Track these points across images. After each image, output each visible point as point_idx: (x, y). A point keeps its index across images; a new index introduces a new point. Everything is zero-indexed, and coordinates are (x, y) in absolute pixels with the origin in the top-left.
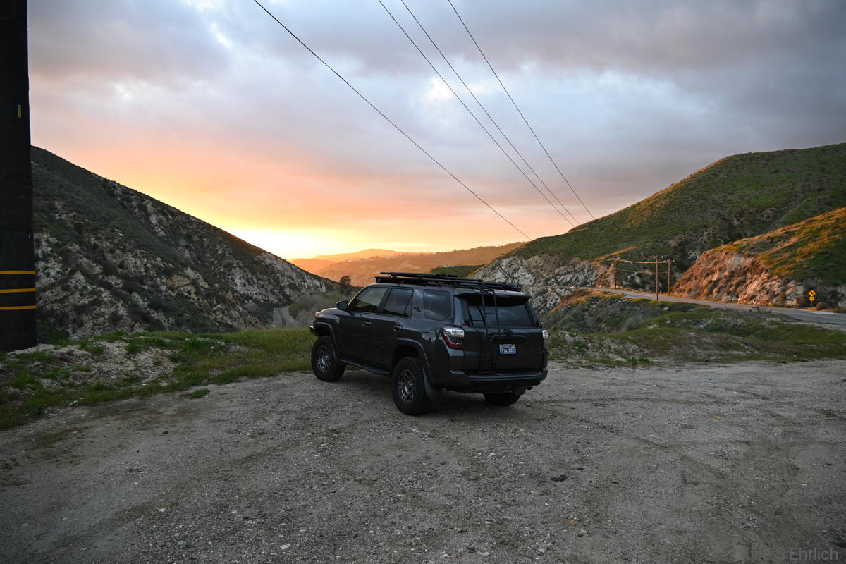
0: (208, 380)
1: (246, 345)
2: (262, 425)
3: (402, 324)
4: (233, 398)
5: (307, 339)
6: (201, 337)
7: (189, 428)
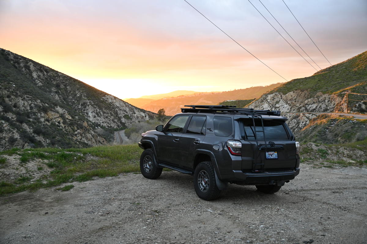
0: (73, 179)
1: (97, 156)
2: (109, 208)
3: (199, 139)
4: (89, 190)
5: (137, 151)
6: (67, 151)
7: (62, 210)
